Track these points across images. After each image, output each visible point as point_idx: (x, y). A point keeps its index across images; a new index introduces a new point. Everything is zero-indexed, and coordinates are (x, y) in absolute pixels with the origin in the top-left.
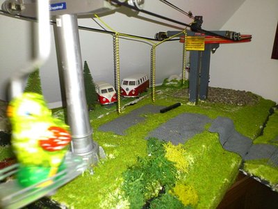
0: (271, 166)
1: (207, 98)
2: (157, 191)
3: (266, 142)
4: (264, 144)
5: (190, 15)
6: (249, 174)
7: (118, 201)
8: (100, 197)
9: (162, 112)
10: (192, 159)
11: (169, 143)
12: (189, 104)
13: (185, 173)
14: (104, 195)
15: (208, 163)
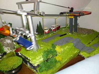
0: (87, 53)
1: (76, 32)
2: (51, 57)
3: (88, 46)
4: (88, 47)
5: (69, 8)
6: (80, 55)
7: (41, 58)
8: (37, 57)
9: (60, 36)
10: (62, 50)
11: (58, 45)
12: (69, 34)
13: (60, 53)
14: (38, 57)
15: (68, 51)
